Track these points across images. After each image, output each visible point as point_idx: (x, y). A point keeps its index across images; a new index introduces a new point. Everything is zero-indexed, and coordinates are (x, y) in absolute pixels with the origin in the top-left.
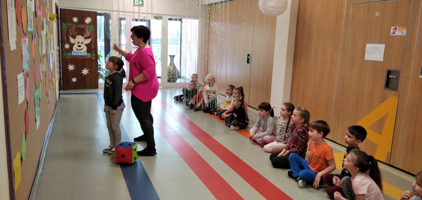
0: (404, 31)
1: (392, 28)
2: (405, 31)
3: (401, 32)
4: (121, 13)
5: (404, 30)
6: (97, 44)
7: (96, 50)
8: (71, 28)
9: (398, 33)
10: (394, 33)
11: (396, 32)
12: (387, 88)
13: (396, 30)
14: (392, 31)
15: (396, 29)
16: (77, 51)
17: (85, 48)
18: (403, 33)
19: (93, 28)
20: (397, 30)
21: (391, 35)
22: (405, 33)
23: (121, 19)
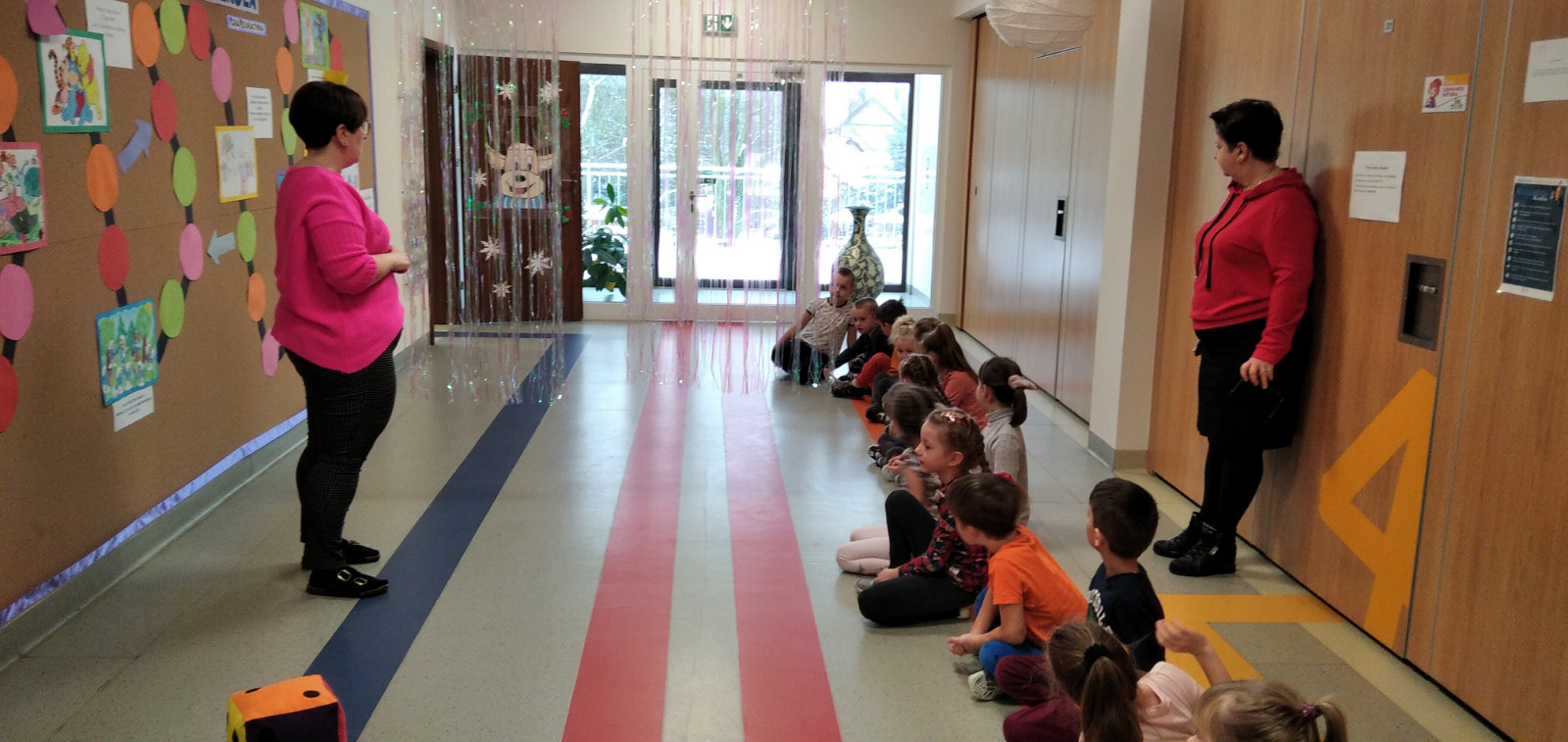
0: (1460, 93)
1: (1430, 80)
2: (1463, 94)
3: (1450, 99)
4: (660, 64)
5: (1462, 89)
6: (579, 169)
7: (575, 191)
9: (1444, 104)
10: (1432, 104)
11: (1439, 100)
12: (1406, 336)
13: (1438, 93)
14: (1426, 97)
15: (1437, 83)
16: (511, 194)
17: (538, 187)
18: (1458, 102)
19: (566, 116)
20: (1441, 88)
21: (1425, 110)
22: (1464, 101)
23: (659, 84)
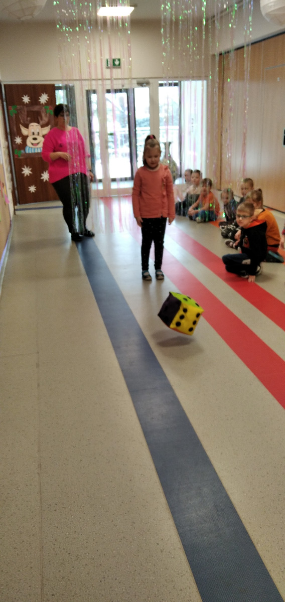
8: (21, 113)
